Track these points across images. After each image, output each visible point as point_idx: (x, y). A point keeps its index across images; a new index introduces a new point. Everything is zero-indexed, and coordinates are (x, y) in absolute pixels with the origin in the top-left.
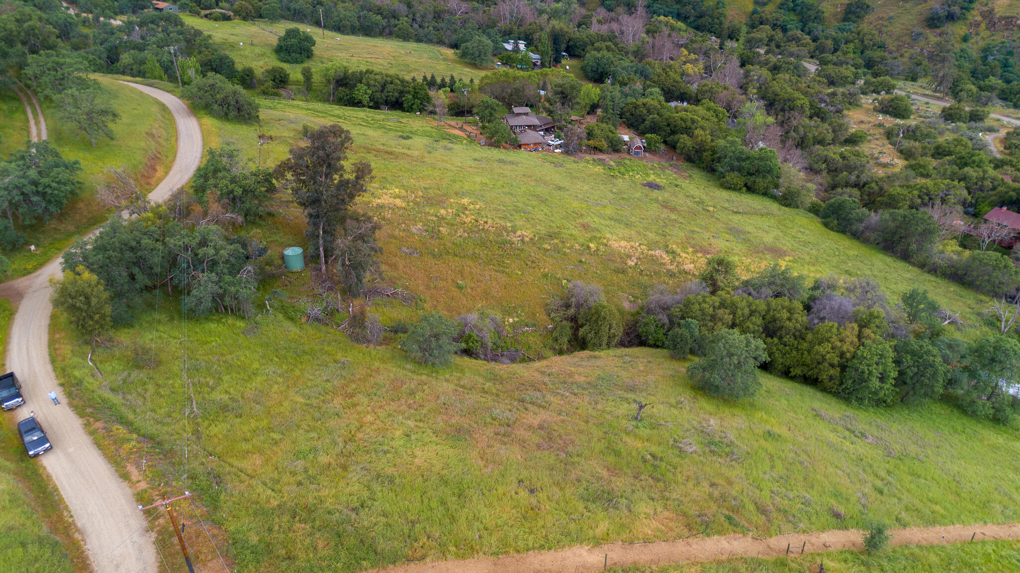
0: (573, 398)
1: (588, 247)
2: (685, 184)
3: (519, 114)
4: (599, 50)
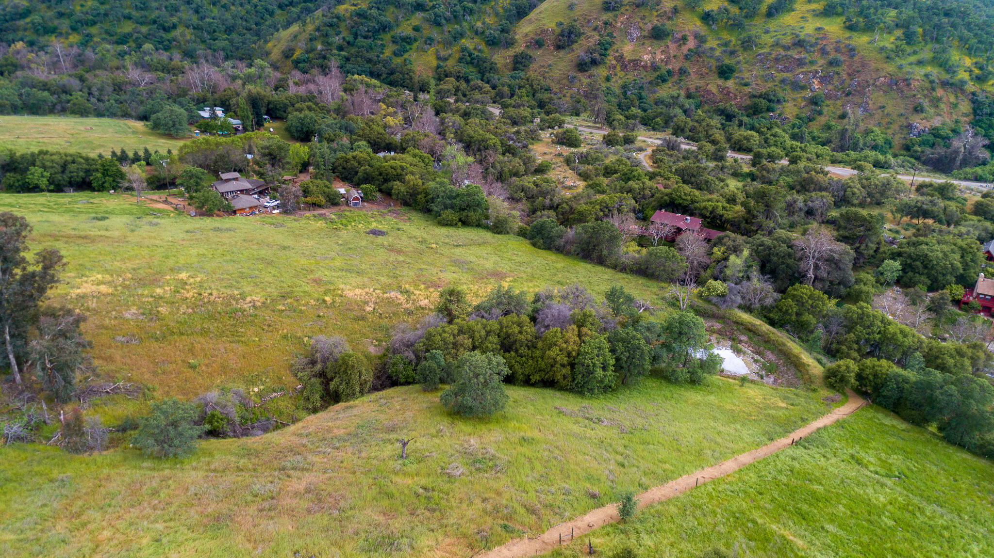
0: (335, 453)
1: (324, 301)
2: (406, 226)
3: (227, 180)
4: (300, 110)
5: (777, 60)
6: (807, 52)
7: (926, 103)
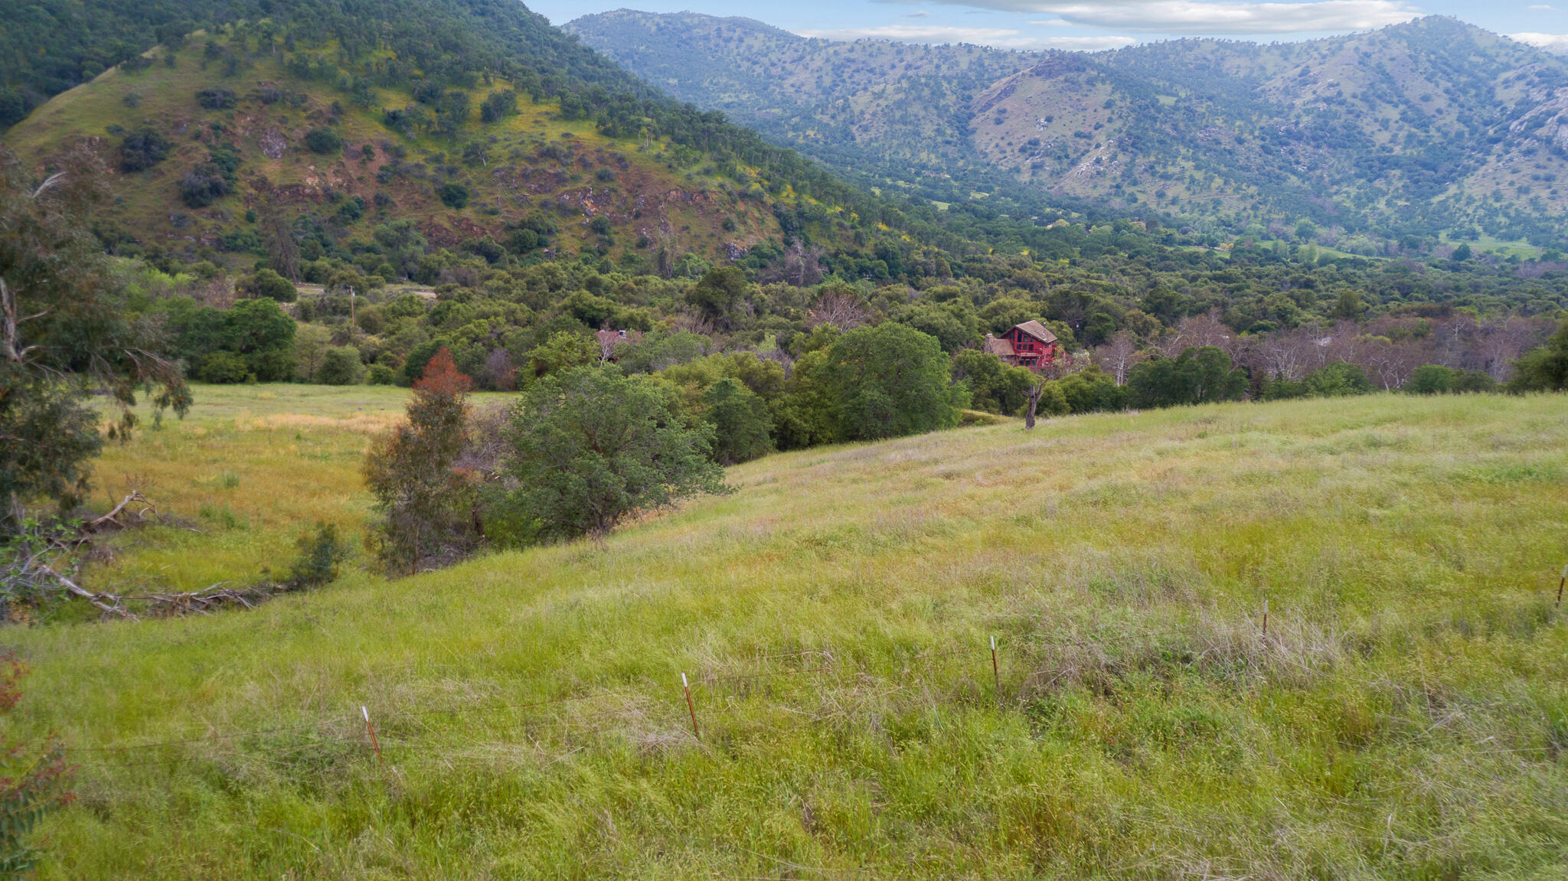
5: (525, 176)
6: (563, 165)
7: (733, 217)
